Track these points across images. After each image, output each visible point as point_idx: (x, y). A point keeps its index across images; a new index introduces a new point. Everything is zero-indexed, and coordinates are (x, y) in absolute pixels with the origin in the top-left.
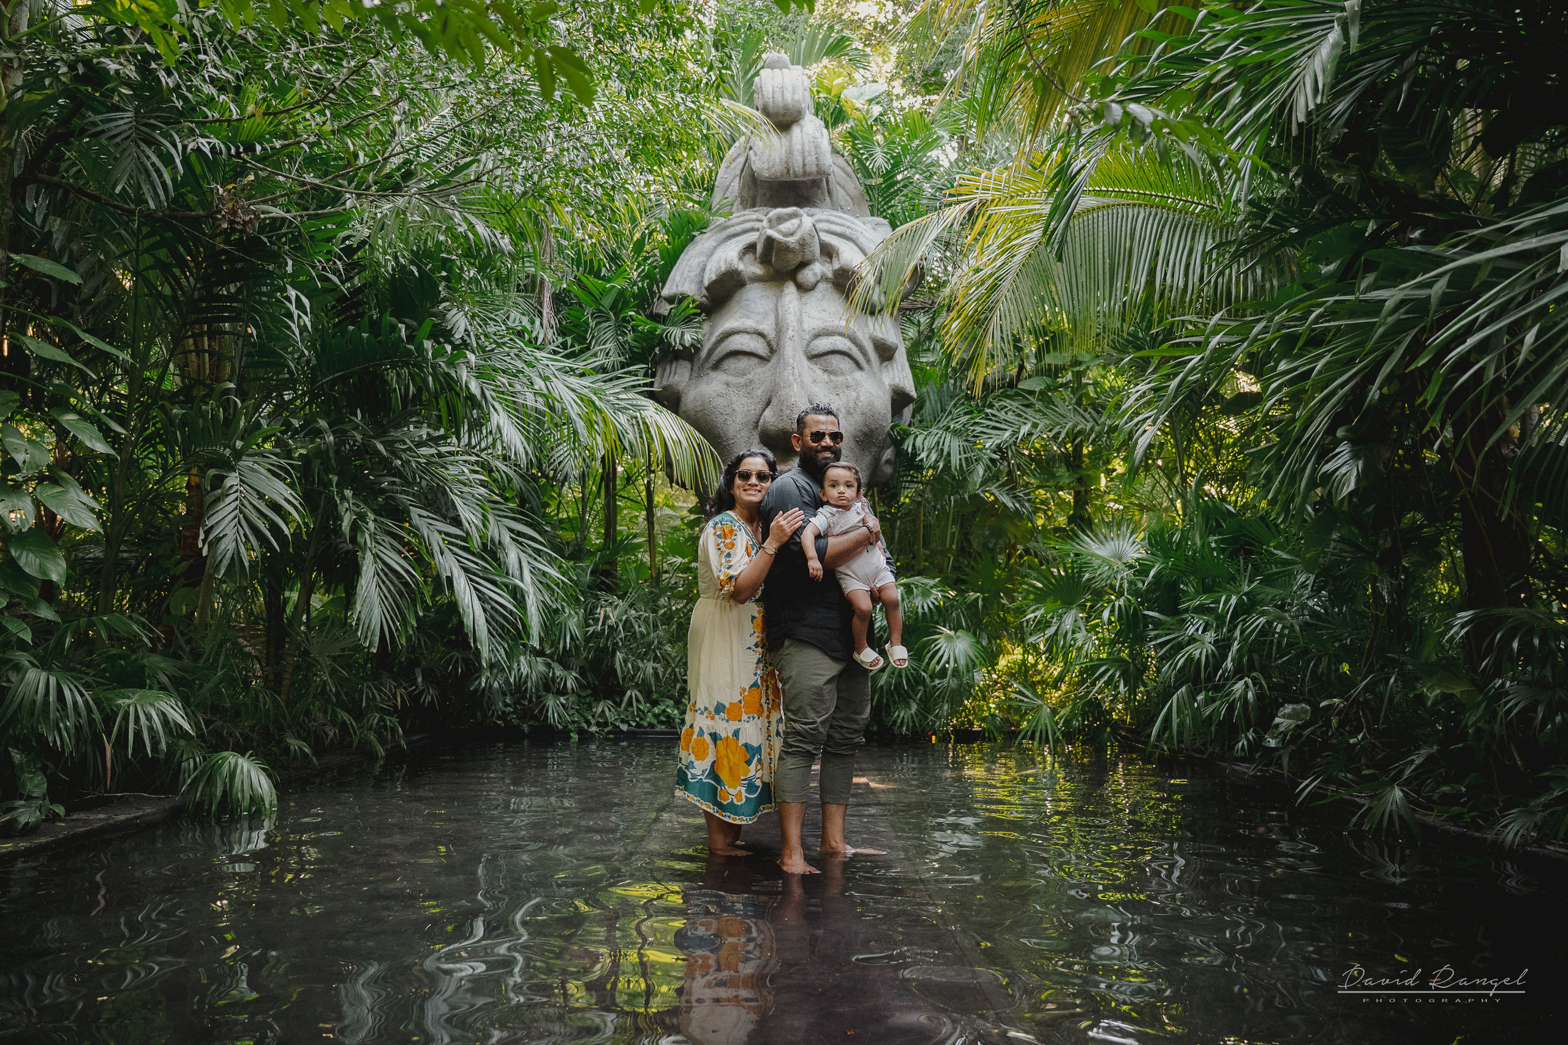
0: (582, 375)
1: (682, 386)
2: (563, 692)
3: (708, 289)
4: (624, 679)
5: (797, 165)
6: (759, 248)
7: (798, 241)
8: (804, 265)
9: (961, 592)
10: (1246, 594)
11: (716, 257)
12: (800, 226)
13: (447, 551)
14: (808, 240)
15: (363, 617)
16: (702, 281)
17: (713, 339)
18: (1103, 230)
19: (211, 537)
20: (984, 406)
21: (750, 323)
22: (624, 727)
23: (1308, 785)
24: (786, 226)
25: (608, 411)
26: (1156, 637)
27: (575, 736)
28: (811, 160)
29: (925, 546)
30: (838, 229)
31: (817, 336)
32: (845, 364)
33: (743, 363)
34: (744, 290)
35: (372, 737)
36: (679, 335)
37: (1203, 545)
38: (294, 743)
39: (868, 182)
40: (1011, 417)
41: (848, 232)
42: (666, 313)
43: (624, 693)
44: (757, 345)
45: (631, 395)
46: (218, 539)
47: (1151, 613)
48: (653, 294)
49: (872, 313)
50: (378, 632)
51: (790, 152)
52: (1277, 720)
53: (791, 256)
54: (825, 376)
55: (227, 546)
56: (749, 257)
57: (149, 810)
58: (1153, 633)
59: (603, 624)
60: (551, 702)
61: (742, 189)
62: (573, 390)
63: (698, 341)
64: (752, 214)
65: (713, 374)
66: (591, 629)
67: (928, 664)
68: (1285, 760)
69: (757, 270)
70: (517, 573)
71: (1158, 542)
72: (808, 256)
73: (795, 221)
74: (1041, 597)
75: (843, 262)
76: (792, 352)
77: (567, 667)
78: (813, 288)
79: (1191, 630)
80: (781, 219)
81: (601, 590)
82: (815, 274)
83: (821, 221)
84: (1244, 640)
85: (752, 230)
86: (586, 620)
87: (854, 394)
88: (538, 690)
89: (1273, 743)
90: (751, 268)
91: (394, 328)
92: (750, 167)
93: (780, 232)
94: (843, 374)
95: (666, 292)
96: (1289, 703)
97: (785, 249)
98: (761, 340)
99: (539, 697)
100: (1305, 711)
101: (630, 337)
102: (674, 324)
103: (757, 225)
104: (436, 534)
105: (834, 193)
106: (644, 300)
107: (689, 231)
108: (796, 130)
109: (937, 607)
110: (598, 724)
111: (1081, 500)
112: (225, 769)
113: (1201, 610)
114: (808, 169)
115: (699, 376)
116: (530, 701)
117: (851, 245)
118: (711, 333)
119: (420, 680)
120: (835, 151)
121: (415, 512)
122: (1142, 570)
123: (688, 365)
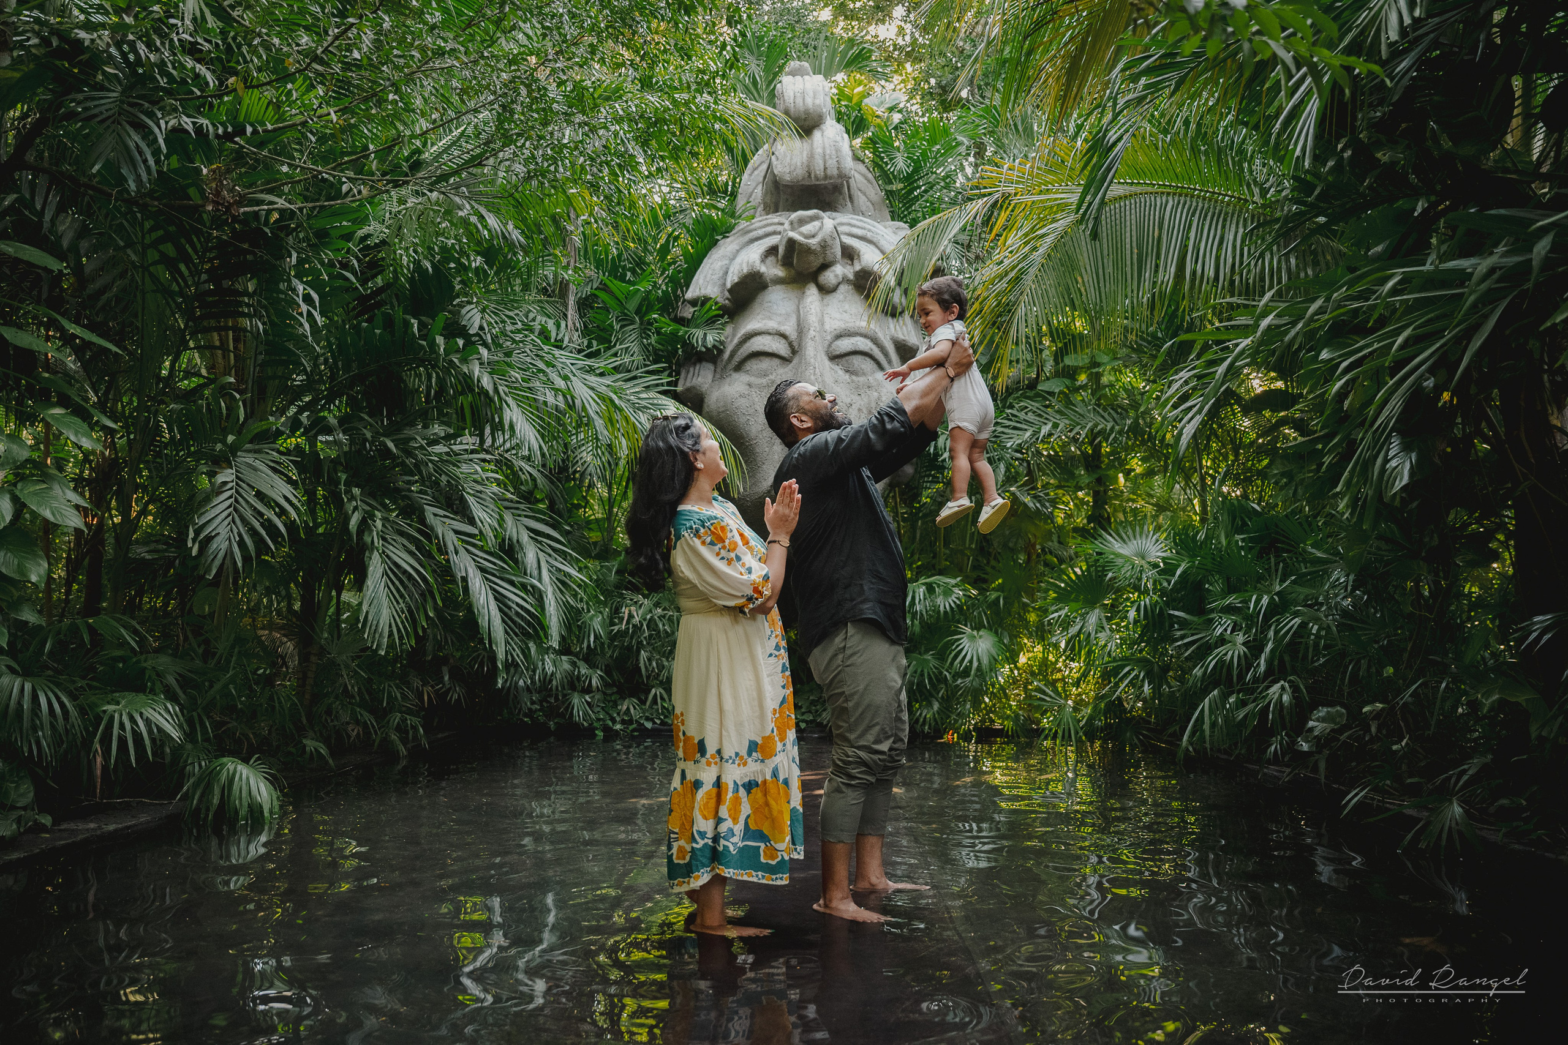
0: (602, 375)
1: (705, 388)
2: (588, 690)
3: (730, 291)
4: (648, 677)
5: (818, 168)
6: (781, 250)
7: (819, 243)
8: (825, 266)
9: (982, 591)
10: (1277, 594)
11: (738, 260)
12: (821, 228)
13: (462, 551)
14: (830, 242)
15: (370, 618)
16: (724, 284)
17: (736, 341)
18: (1131, 219)
19: (202, 536)
20: (1004, 407)
21: (772, 325)
22: (649, 725)
23: (1355, 797)
24: (807, 229)
25: (628, 411)
26: (1182, 637)
27: (600, 734)
28: (832, 163)
29: (946, 545)
30: (859, 232)
31: (839, 337)
32: (867, 365)
33: (765, 364)
34: (767, 292)
35: (394, 737)
36: (701, 336)
37: (1229, 543)
38: (310, 744)
39: (889, 188)
40: (1031, 417)
41: (869, 235)
42: (690, 316)
43: (650, 691)
44: (779, 347)
45: (651, 394)
46: (209, 539)
47: (1176, 613)
48: (677, 298)
49: (893, 315)
50: (386, 634)
51: (811, 156)
52: (1311, 724)
53: (812, 258)
54: (847, 376)
55: (220, 545)
56: (771, 259)
57: (143, 818)
58: (1179, 633)
59: (628, 623)
60: (576, 700)
61: (765, 195)
62: (592, 389)
63: (722, 343)
64: (774, 218)
65: (735, 376)
66: (616, 628)
67: (952, 663)
68: (1322, 765)
69: (779, 272)
70: (535, 573)
71: (1184, 541)
72: (830, 258)
73: (817, 224)
74: (1063, 597)
75: (864, 263)
76: (814, 352)
77: (592, 665)
78: (834, 290)
79: (1219, 631)
80: (802, 222)
81: (627, 589)
82: (836, 276)
83: (842, 224)
84: (1278, 641)
85: (775, 233)
86: (611, 619)
87: (876, 394)
88: (563, 688)
89: (1305, 747)
90: (772, 270)
91: (407, 325)
92: (772, 172)
93: (801, 234)
94: (864, 374)
95: (689, 295)
96: (1323, 705)
97: (807, 250)
98: (783, 341)
99: (564, 696)
100: (1341, 715)
101: (653, 339)
102: (697, 327)
103: (779, 228)
104: (452, 534)
105: (855, 198)
106: (669, 304)
107: (712, 236)
108: (817, 134)
109: (958, 606)
110: (623, 722)
111: (1100, 498)
112: (224, 777)
113: (1229, 610)
114: (829, 172)
115: (722, 378)
116: (557, 699)
117: (872, 247)
118: (734, 335)
119: (446, 678)
120: (856, 158)
121: (429, 510)
122: (1168, 570)
123: (711, 367)
